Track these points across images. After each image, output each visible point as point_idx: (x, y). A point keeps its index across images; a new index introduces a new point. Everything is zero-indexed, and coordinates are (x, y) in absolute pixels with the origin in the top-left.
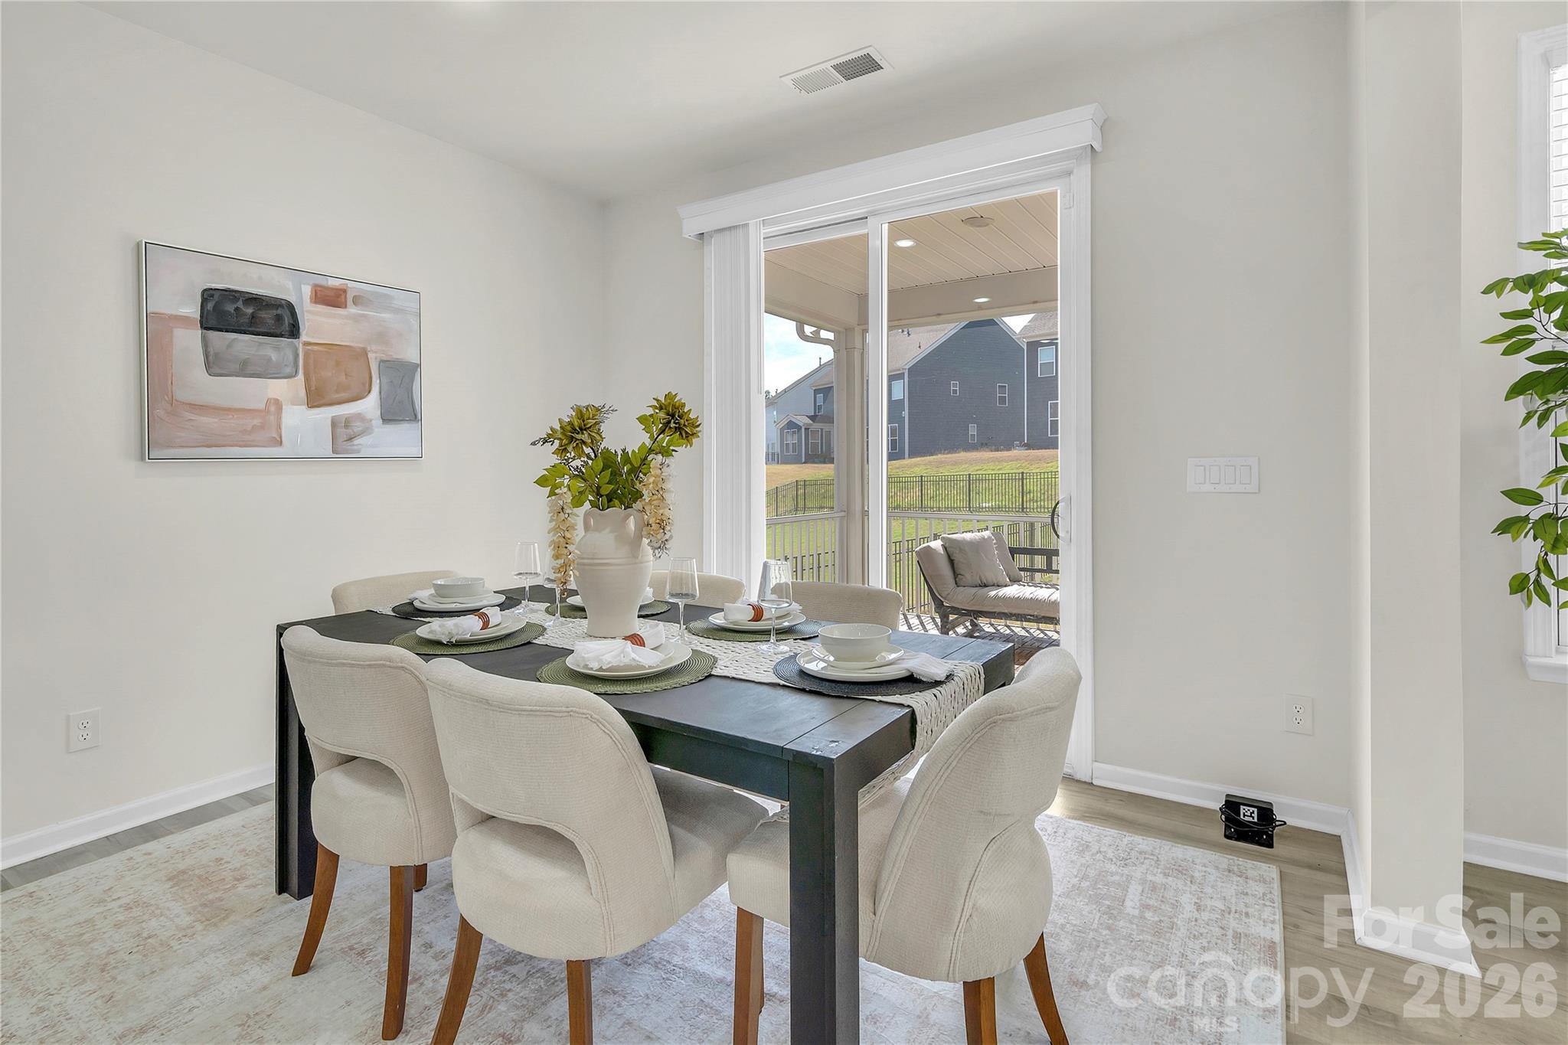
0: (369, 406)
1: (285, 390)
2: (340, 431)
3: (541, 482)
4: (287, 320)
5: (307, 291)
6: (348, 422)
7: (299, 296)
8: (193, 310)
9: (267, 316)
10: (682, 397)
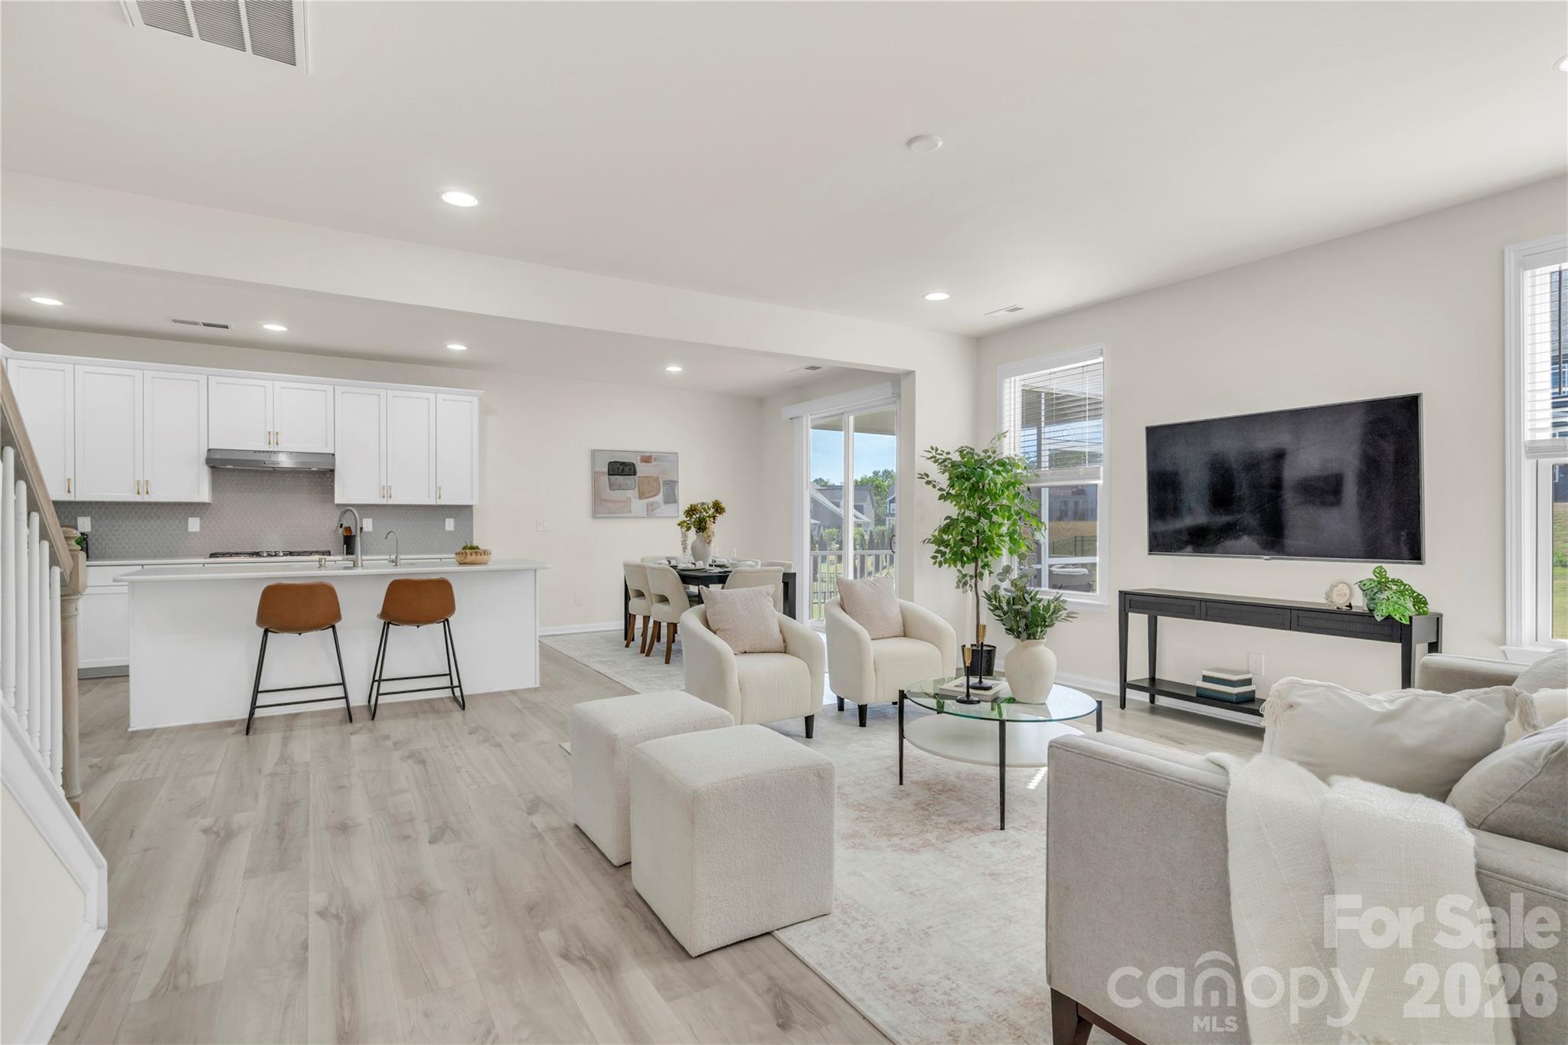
0: (660, 498)
1: (632, 494)
2: (650, 508)
3: (679, 525)
4: (632, 469)
5: (639, 458)
6: (652, 504)
7: (636, 460)
8: (606, 470)
9: (626, 469)
10: (720, 500)
